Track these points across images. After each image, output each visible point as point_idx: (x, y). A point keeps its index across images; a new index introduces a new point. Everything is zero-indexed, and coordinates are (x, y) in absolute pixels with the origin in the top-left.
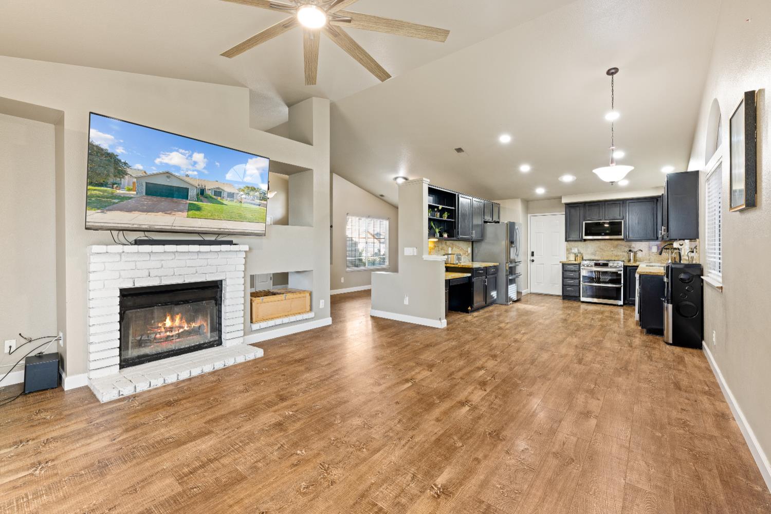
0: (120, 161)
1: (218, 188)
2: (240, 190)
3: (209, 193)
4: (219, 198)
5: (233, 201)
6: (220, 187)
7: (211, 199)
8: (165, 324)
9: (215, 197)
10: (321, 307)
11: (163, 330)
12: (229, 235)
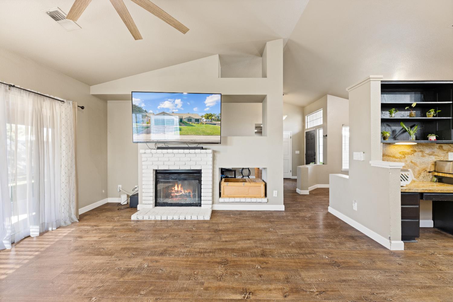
0: (143, 110)
1: (190, 117)
2: (202, 117)
3: (185, 120)
4: (191, 123)
5: (199, 123)
6: (191, 116)
7: (186, 124)
8: (175, 189)
9: (188, 122)
10: (274, 195)
11: (174, 192)
12: (201, 143)
